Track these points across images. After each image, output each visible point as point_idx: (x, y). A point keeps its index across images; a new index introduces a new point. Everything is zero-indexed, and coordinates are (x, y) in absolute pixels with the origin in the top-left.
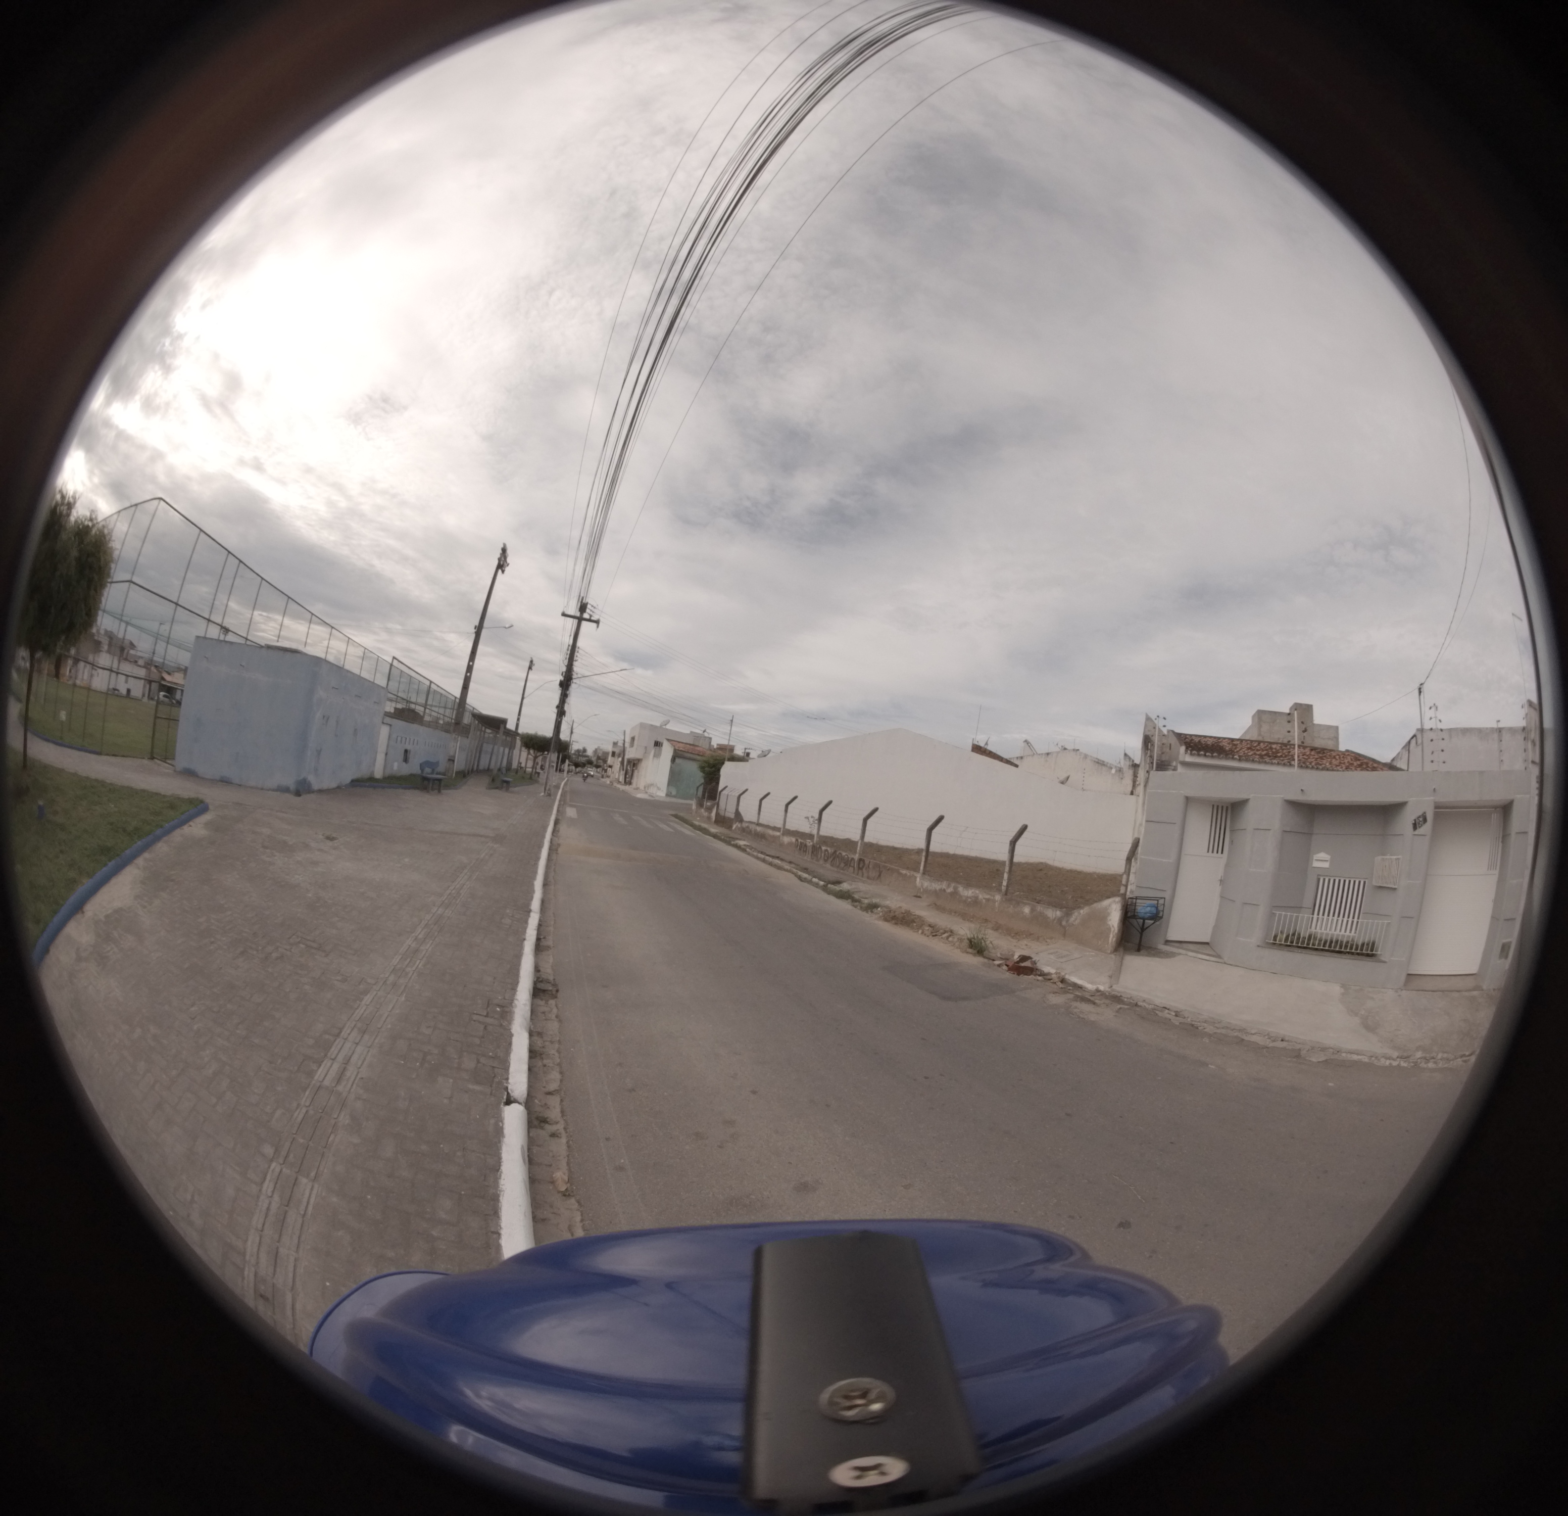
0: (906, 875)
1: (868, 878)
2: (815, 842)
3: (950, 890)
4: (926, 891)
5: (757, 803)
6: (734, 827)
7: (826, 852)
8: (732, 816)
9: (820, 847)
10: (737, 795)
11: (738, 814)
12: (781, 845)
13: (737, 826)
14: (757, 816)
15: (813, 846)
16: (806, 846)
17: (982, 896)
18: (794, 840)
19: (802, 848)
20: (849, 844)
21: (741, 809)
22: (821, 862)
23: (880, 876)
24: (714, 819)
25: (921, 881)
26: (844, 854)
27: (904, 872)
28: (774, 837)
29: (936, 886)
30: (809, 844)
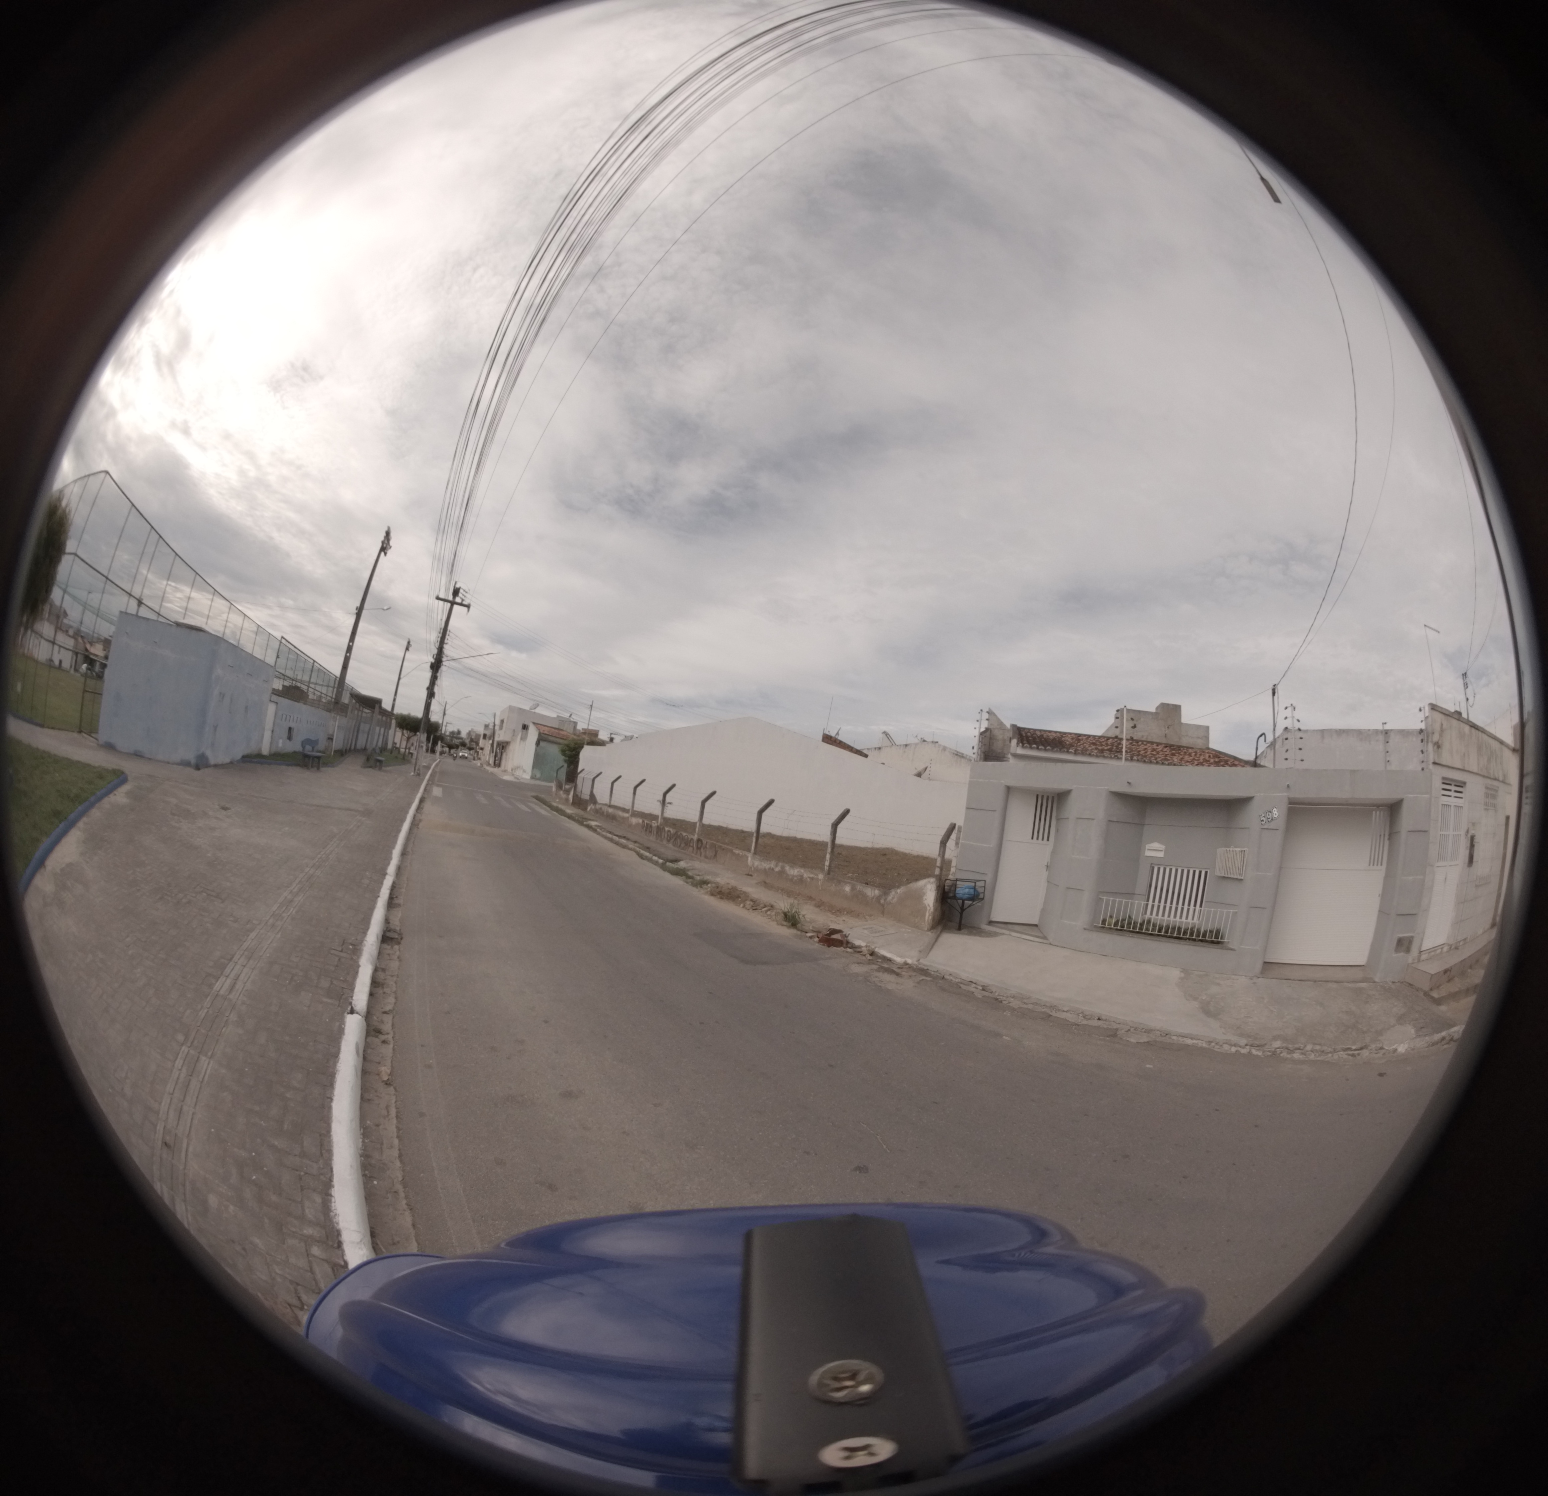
0: (739, 854)
1: (706, 857)
2: (659, 824)
3: (777, 869)
4: (757, 870)
5: (610, 786)
6: (589, 808)
7: (669, 833)
8: (588, 798)
9: (664, 828)
10: (592, 777)
11: (592, 795)
12: (630, 826)
13: (591, 809)
14: (608, 798)
15: (658, 827)
16: (651, 826)
17: (807, 874)
18: (641, 821)
19: (648, 828)
20: (689, 825)
21: (595, 791)
22: (665, 842)
23: (715, 855)
24: (571, 801)
25: (753, 861)
26: (684, 834)
27: (737, 851)
28: (624, 818)
29: (766, 865)
30: (653, 825)
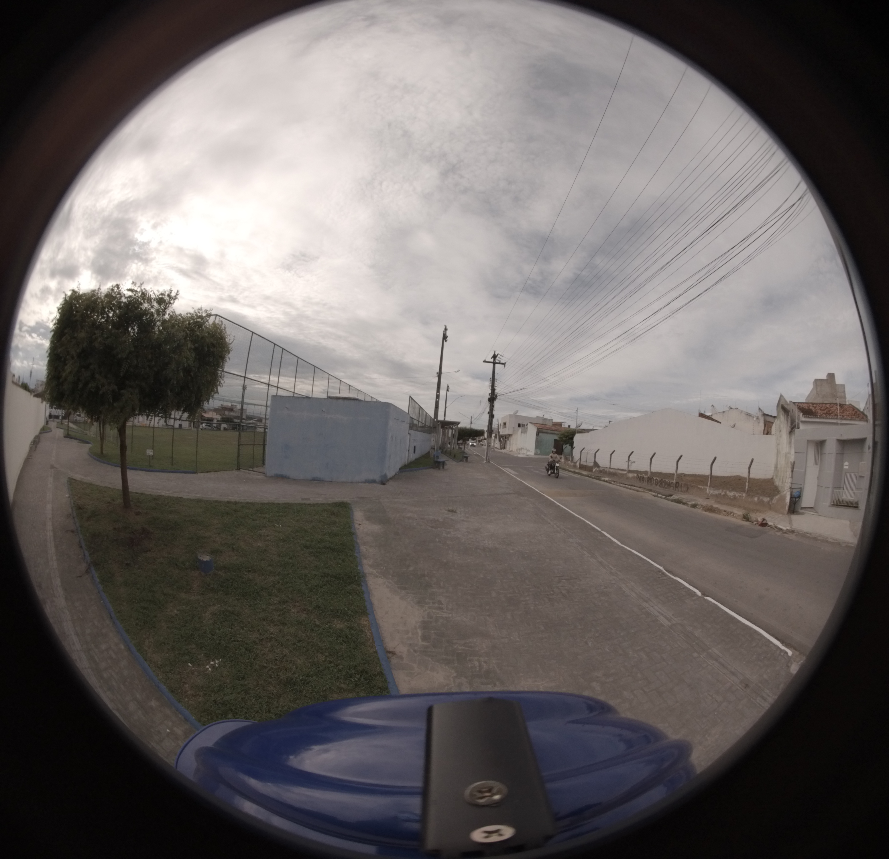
0: (701, 488)
1: (682, 491)
2: (649, 476)
3: (723, 494)
4: (712, 495)
5: (609, 456)
6: (594, 470)
7: (656, 480)
8: (592, 464)
9: (652, 478)
10: (595, 453)
11: (596, 464)
12: (628, 478)
13: (596, 470)
14: (609, 463)
15: (648, 478)
16: (643, 477)
17: (737, 495)
18: (635, 475)
19: (641, 479)
20: (670, 476)
21: (597, 460)
22: (654, 486)
23: (688, 490)
24: (579, 466)
25: (708, 491)
26: (667, 480)
27: (700, 487)
28: (622, 474)
29: (717, 492)
30: (645, 477)
